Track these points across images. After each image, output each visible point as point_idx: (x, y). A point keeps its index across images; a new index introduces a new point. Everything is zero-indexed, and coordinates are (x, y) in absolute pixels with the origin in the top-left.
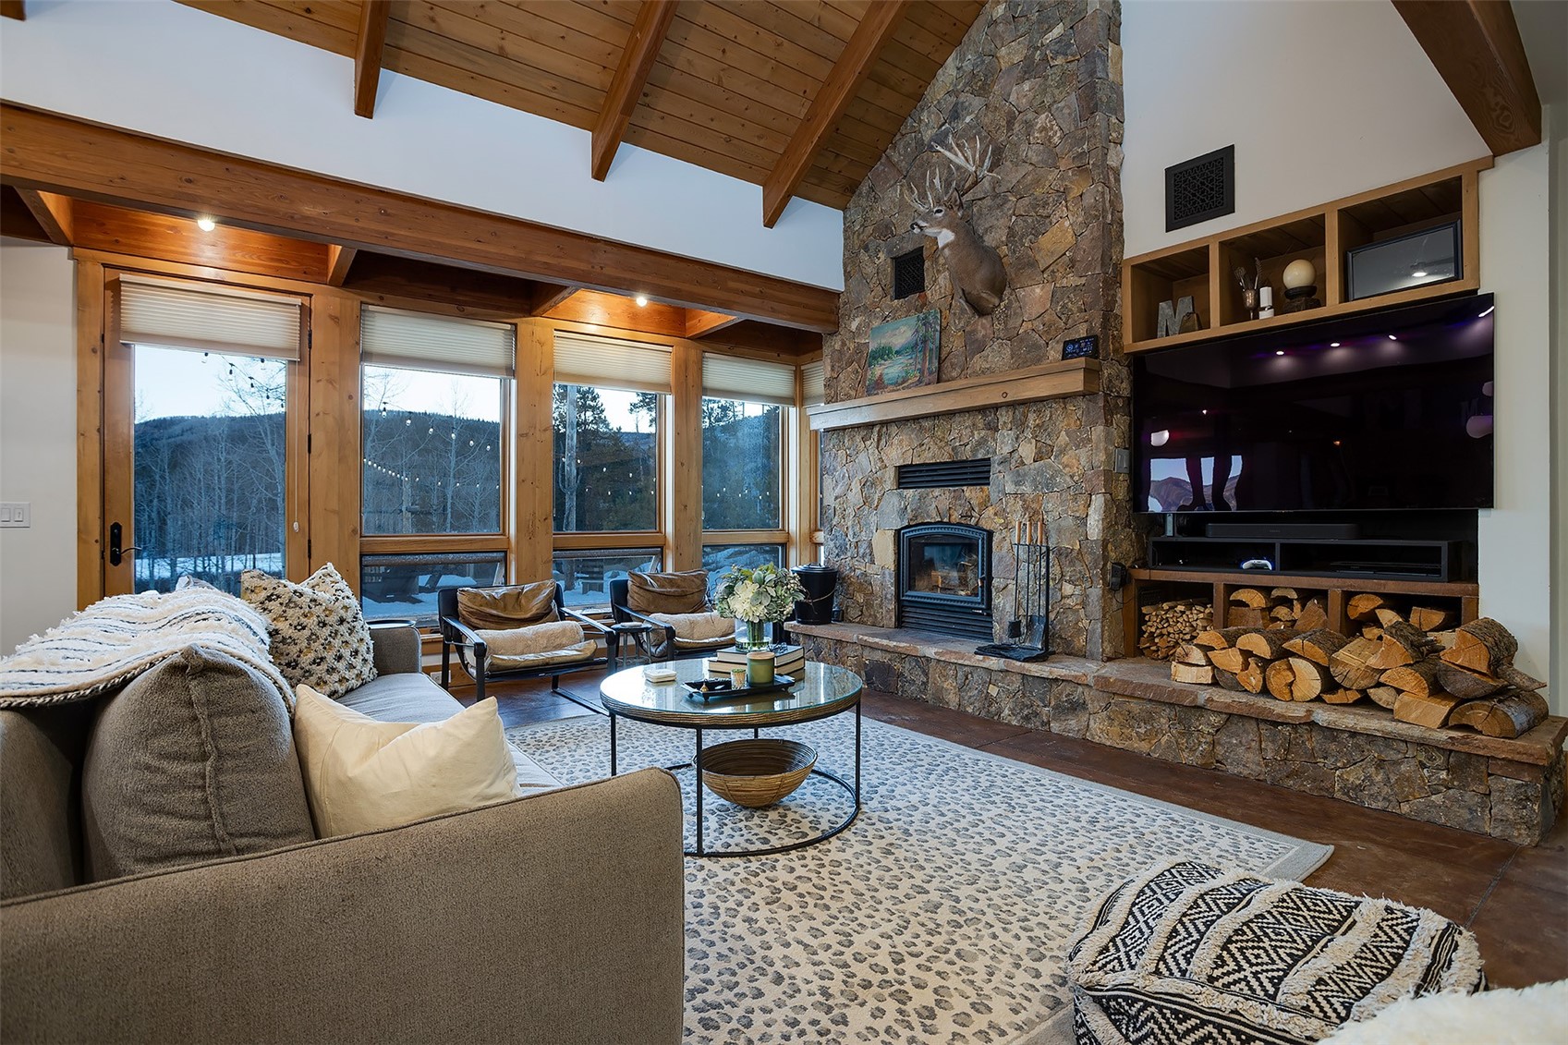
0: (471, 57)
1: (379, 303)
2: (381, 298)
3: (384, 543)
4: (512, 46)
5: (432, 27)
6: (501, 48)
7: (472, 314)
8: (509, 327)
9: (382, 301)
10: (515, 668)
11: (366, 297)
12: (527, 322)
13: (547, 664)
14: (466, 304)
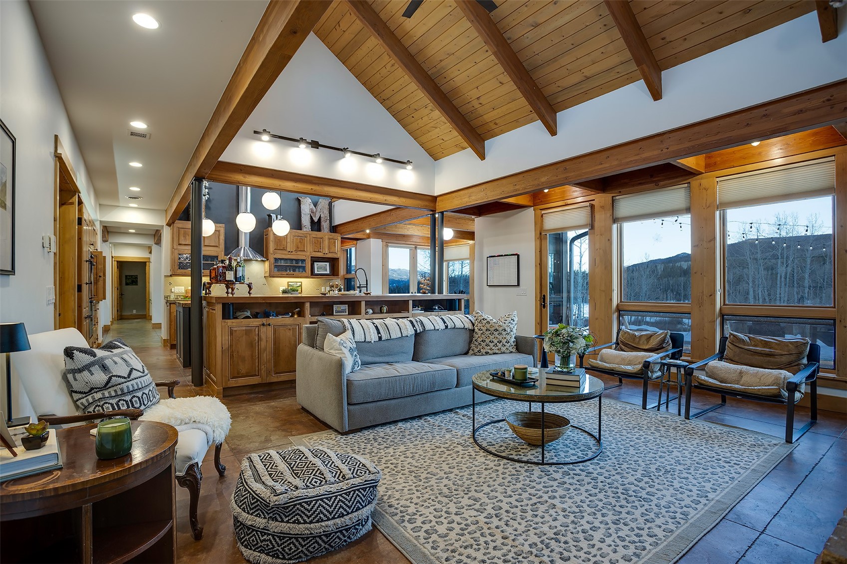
0: (579, 87)
1: (619, 195)
2: (620, 192)
3: (629, 305)
4: (588, 72)
5: (560, 89)
6: (585, 76)
7: (663, 185)
8: (686, 185)
9: (620, 193)
10: (597, 368)
11: (614, 193)
12: (697, 180)
13: (613, 370)
14: (660, 181)
